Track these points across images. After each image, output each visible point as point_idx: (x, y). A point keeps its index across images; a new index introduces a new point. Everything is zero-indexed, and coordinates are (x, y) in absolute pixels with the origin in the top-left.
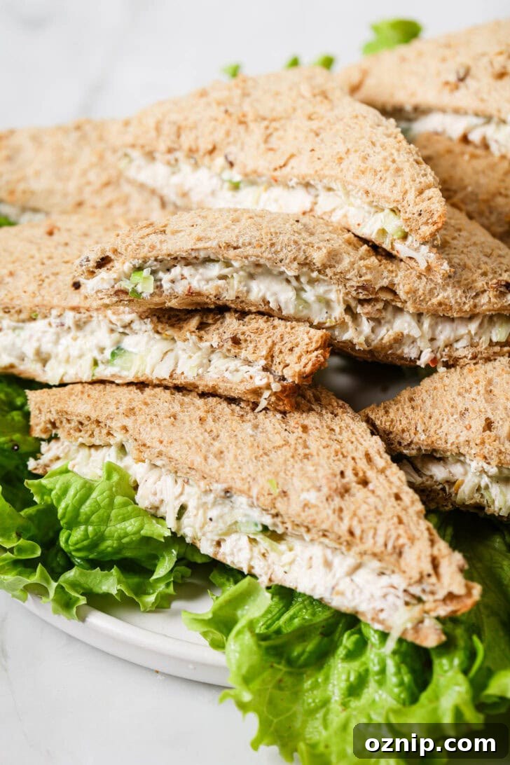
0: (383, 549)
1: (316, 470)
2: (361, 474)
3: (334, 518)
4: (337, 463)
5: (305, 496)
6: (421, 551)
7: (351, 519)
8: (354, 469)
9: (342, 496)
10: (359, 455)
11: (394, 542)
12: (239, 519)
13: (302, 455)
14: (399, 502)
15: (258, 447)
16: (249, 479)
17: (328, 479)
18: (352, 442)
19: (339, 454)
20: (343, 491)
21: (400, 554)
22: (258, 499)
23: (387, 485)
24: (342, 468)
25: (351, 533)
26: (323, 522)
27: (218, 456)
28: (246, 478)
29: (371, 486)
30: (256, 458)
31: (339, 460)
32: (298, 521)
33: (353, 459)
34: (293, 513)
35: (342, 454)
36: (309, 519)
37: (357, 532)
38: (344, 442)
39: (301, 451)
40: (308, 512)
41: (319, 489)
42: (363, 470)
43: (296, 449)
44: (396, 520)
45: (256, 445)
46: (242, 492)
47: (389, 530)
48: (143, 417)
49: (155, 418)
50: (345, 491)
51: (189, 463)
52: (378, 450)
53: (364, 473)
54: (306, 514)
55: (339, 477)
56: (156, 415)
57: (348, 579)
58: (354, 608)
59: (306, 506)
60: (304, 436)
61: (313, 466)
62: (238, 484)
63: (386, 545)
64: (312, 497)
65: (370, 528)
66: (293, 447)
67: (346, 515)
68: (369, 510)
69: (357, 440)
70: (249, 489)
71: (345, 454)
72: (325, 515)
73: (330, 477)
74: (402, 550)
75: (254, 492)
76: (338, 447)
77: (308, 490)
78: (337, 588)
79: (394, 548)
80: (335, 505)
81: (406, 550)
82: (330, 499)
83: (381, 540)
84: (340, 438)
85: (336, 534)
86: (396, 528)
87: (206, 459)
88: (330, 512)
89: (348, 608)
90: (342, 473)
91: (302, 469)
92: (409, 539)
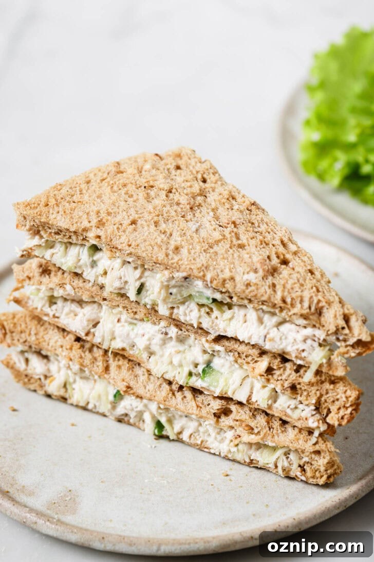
0: (308, 310)
1: (250, 257)
2: (282, 257)
3: (269, 291)
4: (263, 249)
5: (246, 277)
6: (336, 311)
7: (283, 291)
8: (276, 253)
9: (273, 275)
10: (278, 242)
11: (316, 305)
12: (193, 293)
13: (237, 245)
14: (313, 276)
15: (204, 242)
16: (203, 268)
17: (261, 263)
18: (269, 233)
19: (263, 243)
20: (272, 271)
21: (320, 314)
22: (211, 282)
23: (302, 264)
24: (268, 253)
25: (284, 301)
26: (262, 295)
27: (175, 252)
28: (201, 268)
29: (290, 265)
30: (205, 251)
31: (264, 248)
32: (243, 296)
33: (273, 245)
34: (239, 290)
35: (265, 242)
36: (252, 294)
37: (289, 300)
38: (263, 233)
39: (235, 242)
40: (250, 289)
41: (256, 271)
42: (282, 253)
43: (232, 241)
44: (314, 289)
45: (202, 240)
46: (198, 278)
47: (311, 297)
48: (111, 227)
49: (120, 226)
50: (274, 271)
51: (154, 259)
52: (289, 238)
53: (284, 255)
54: (249, 290)
55: (268, 261)
56: (121, 224)
57: (275, 329)
58: (283, 349)
59: (248, 285)
60: (235, 230)
61: (248, 254)
62: (196, 272)
63: (310, 308)
64: (252, 277)
65: (297, 297)
66: (229, 239)
67: (279, 289)
68: (295, 283)
69: (272, 230)
70: (204, 276)
71: (267, 242)
72: (264, 291)
73: (262, 261)
74: (321, 311)
75: (208, 278)
76: (261, 237)
77: (248, 273)
78: (268, 336)
79: (316, 309)
80: (269, 282)
81: (325, 310)
82: (265, 278)
83: (306, 304)
84: (260, 229)
85: (272, 303)
86: (316, 295)
87: (167, 255)
88: (267, 288)
89: (278, 350)
90: (269, 257)
91: (239, 256)
92: (326, 302)
